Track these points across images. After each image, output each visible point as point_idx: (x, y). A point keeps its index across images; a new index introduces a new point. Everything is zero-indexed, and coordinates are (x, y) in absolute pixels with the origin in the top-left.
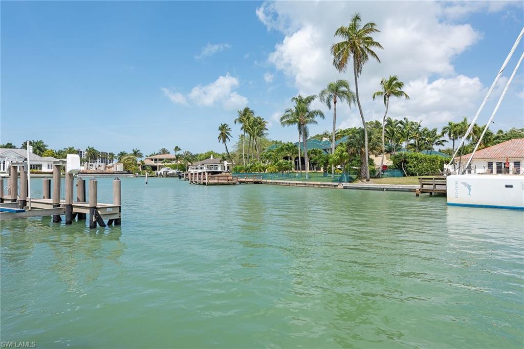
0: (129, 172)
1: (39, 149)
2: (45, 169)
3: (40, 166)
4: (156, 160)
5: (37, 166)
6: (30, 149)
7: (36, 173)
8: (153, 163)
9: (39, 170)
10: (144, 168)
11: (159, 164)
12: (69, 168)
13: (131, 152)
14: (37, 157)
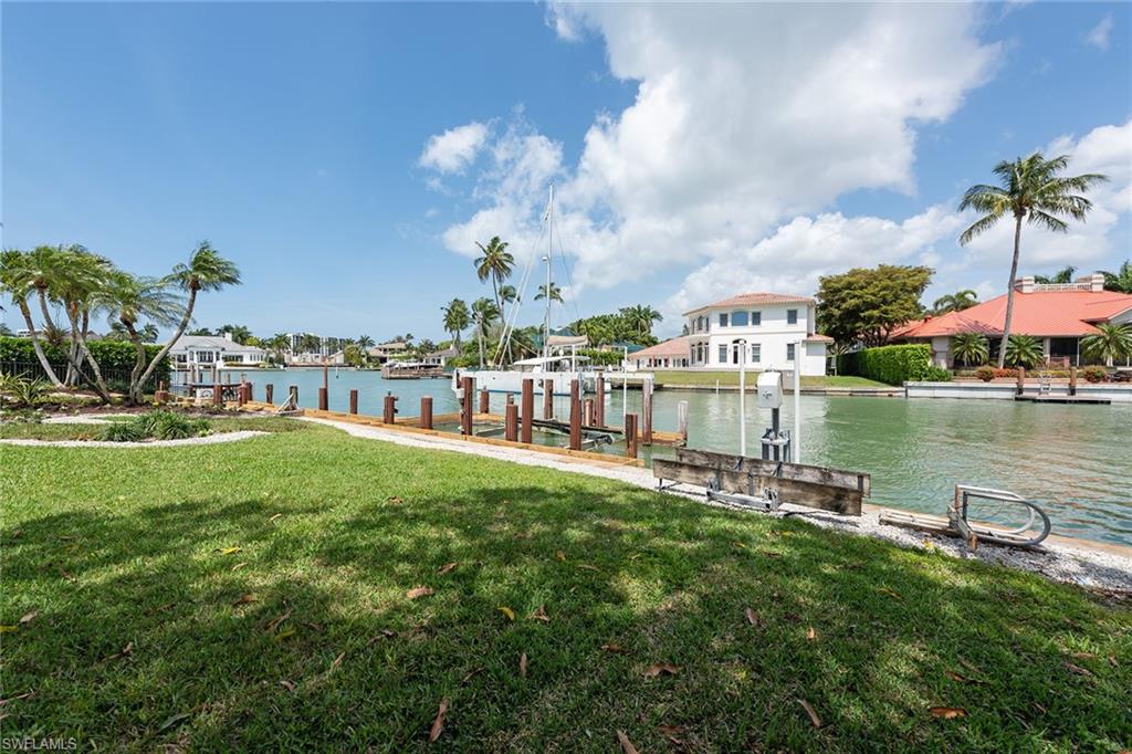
0: (351, 365)
1: (241, 337)
2: (246, 361)
3: (241, 357)
4: (385, 350)
5: (237, 357)
6: (229, 336)
7: (236, 366)
8: (381, 354)
9: (239, 362)
10: (369, 359)
11: (388, 355)
12: (218, 367)
13: (358, 339)
14: (238, 346)
